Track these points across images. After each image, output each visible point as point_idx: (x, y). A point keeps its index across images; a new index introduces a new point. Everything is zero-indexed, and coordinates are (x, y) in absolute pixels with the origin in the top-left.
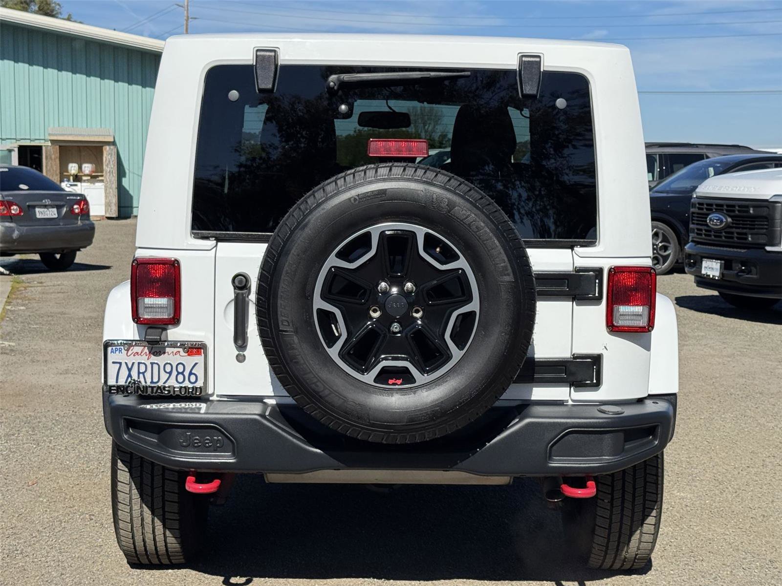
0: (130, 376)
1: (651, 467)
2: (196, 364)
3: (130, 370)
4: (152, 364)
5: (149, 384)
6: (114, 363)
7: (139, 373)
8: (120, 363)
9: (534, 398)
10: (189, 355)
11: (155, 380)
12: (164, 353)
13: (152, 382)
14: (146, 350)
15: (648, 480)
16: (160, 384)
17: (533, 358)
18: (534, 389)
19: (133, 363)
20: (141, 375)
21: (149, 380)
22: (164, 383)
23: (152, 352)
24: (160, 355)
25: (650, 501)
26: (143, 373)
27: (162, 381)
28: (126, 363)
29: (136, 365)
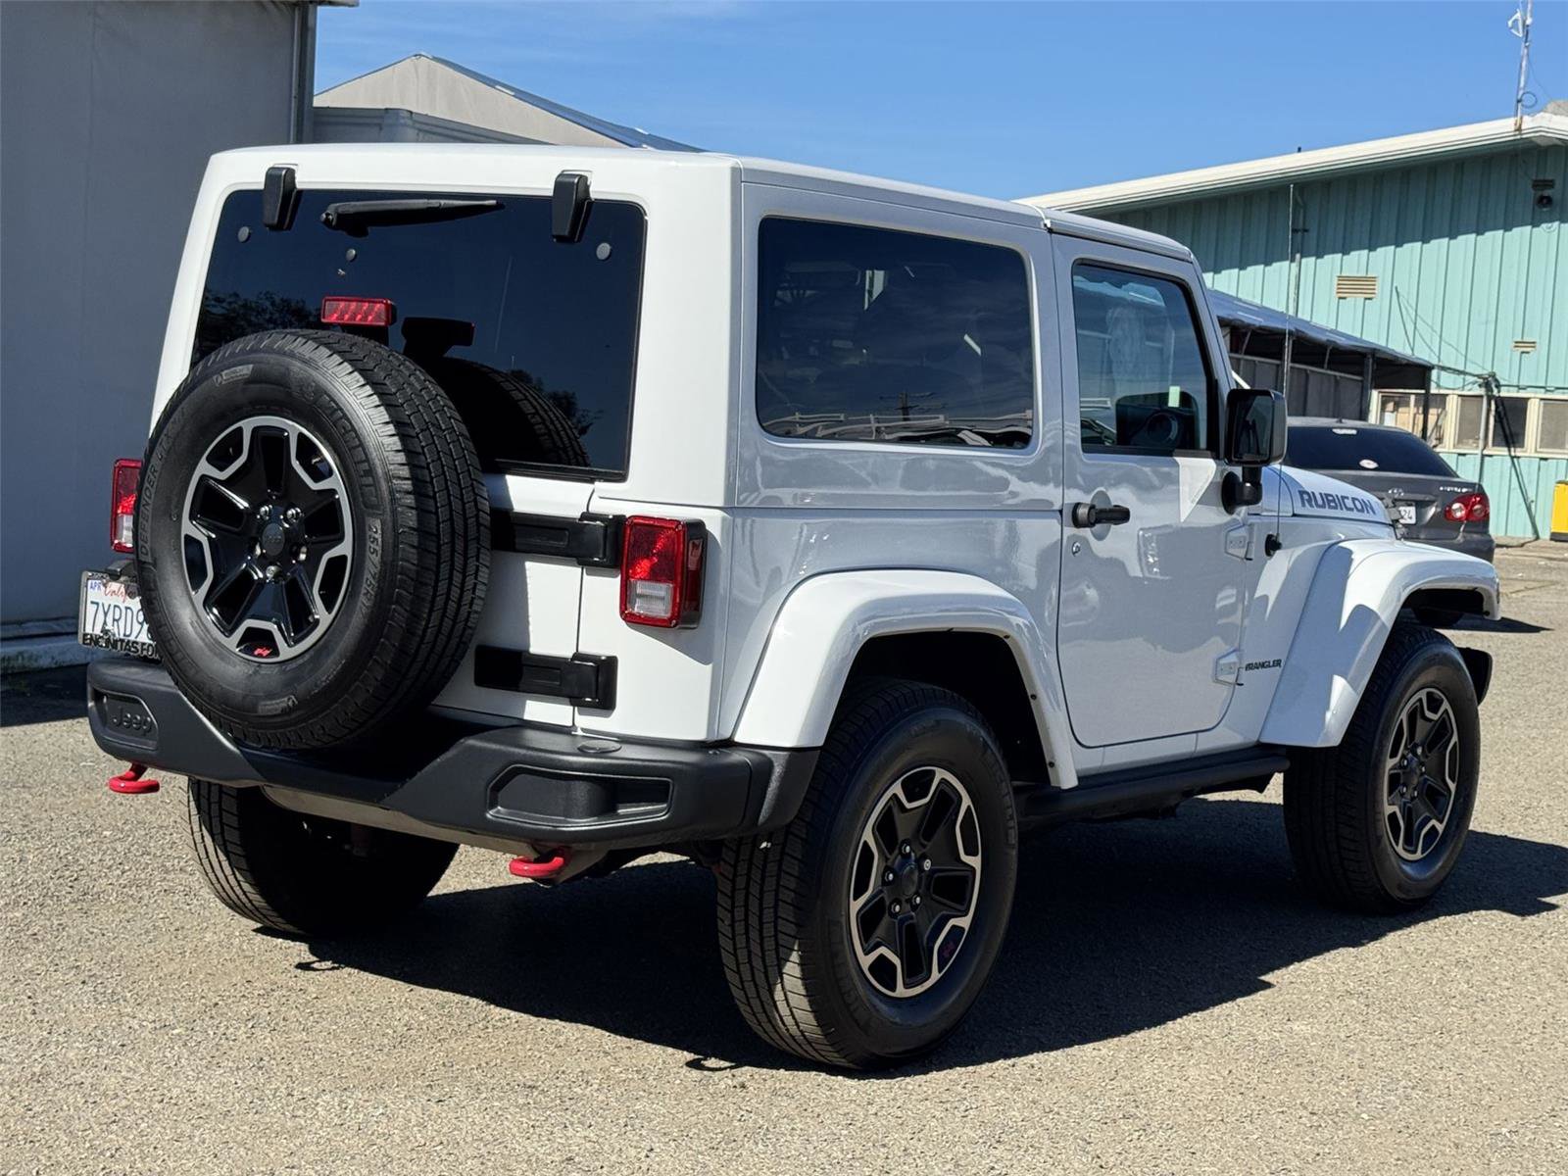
0: (105, 622)
1: (788, 877)
3: (106, 614)
4: (127, 608)
5: (122, 637)
6: (92, 603)
7: (114, 620)
8: (97, 604)
9: (527, 717)
11: (128, 632)
13: (125, 635)
14: (123, 589)
15: (781, 896)
16: (132, 638)
17: (528, 652)
18: (528, 702)
19: (110, 605)
20: (115, 624)
21: (122, 632)
22: (136, 637)
23: (129, 591)
24: (134, 596)
25: (786, 934)
26: (117, 621)
27: (134, 634)
28: (103, 605)
29: (112, 608)
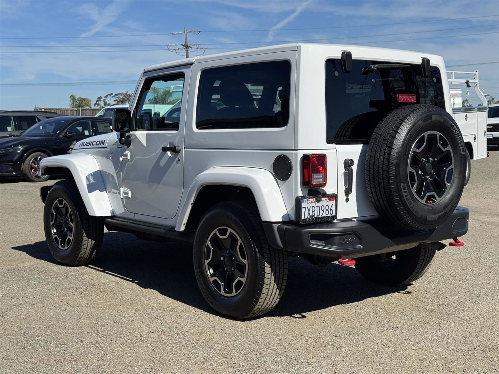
0: (309, 213)
2: (333, 204)
3: (309, 210)
4: (317, 206)
6: (303, 208)
7: (312, 212)
8: (305, 208)
10: (330, 201)
11: (318, 215)
12: (321, 201)
13: (317, 216)
14: (315, 200)
16: (320, 216)
19: (310, 207)
20: (313, 213)
21: (316, 215)
22: (322, 216)
23: (317, 200)
24: (320, 202)
26: (314, 212)
27: (321, 215)
28: (307, 207)
29: (311, 208)
